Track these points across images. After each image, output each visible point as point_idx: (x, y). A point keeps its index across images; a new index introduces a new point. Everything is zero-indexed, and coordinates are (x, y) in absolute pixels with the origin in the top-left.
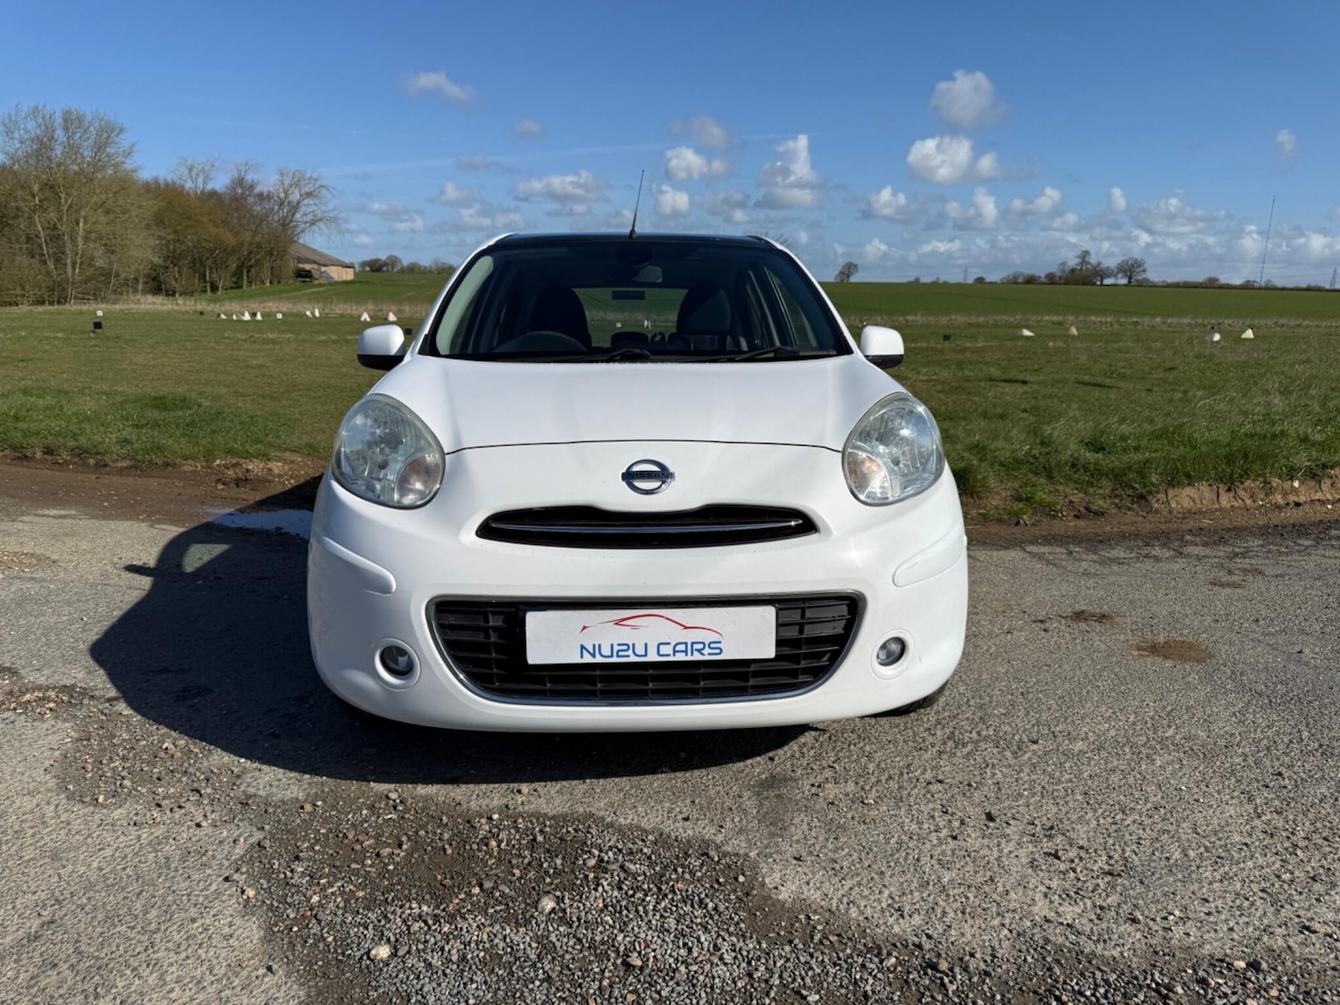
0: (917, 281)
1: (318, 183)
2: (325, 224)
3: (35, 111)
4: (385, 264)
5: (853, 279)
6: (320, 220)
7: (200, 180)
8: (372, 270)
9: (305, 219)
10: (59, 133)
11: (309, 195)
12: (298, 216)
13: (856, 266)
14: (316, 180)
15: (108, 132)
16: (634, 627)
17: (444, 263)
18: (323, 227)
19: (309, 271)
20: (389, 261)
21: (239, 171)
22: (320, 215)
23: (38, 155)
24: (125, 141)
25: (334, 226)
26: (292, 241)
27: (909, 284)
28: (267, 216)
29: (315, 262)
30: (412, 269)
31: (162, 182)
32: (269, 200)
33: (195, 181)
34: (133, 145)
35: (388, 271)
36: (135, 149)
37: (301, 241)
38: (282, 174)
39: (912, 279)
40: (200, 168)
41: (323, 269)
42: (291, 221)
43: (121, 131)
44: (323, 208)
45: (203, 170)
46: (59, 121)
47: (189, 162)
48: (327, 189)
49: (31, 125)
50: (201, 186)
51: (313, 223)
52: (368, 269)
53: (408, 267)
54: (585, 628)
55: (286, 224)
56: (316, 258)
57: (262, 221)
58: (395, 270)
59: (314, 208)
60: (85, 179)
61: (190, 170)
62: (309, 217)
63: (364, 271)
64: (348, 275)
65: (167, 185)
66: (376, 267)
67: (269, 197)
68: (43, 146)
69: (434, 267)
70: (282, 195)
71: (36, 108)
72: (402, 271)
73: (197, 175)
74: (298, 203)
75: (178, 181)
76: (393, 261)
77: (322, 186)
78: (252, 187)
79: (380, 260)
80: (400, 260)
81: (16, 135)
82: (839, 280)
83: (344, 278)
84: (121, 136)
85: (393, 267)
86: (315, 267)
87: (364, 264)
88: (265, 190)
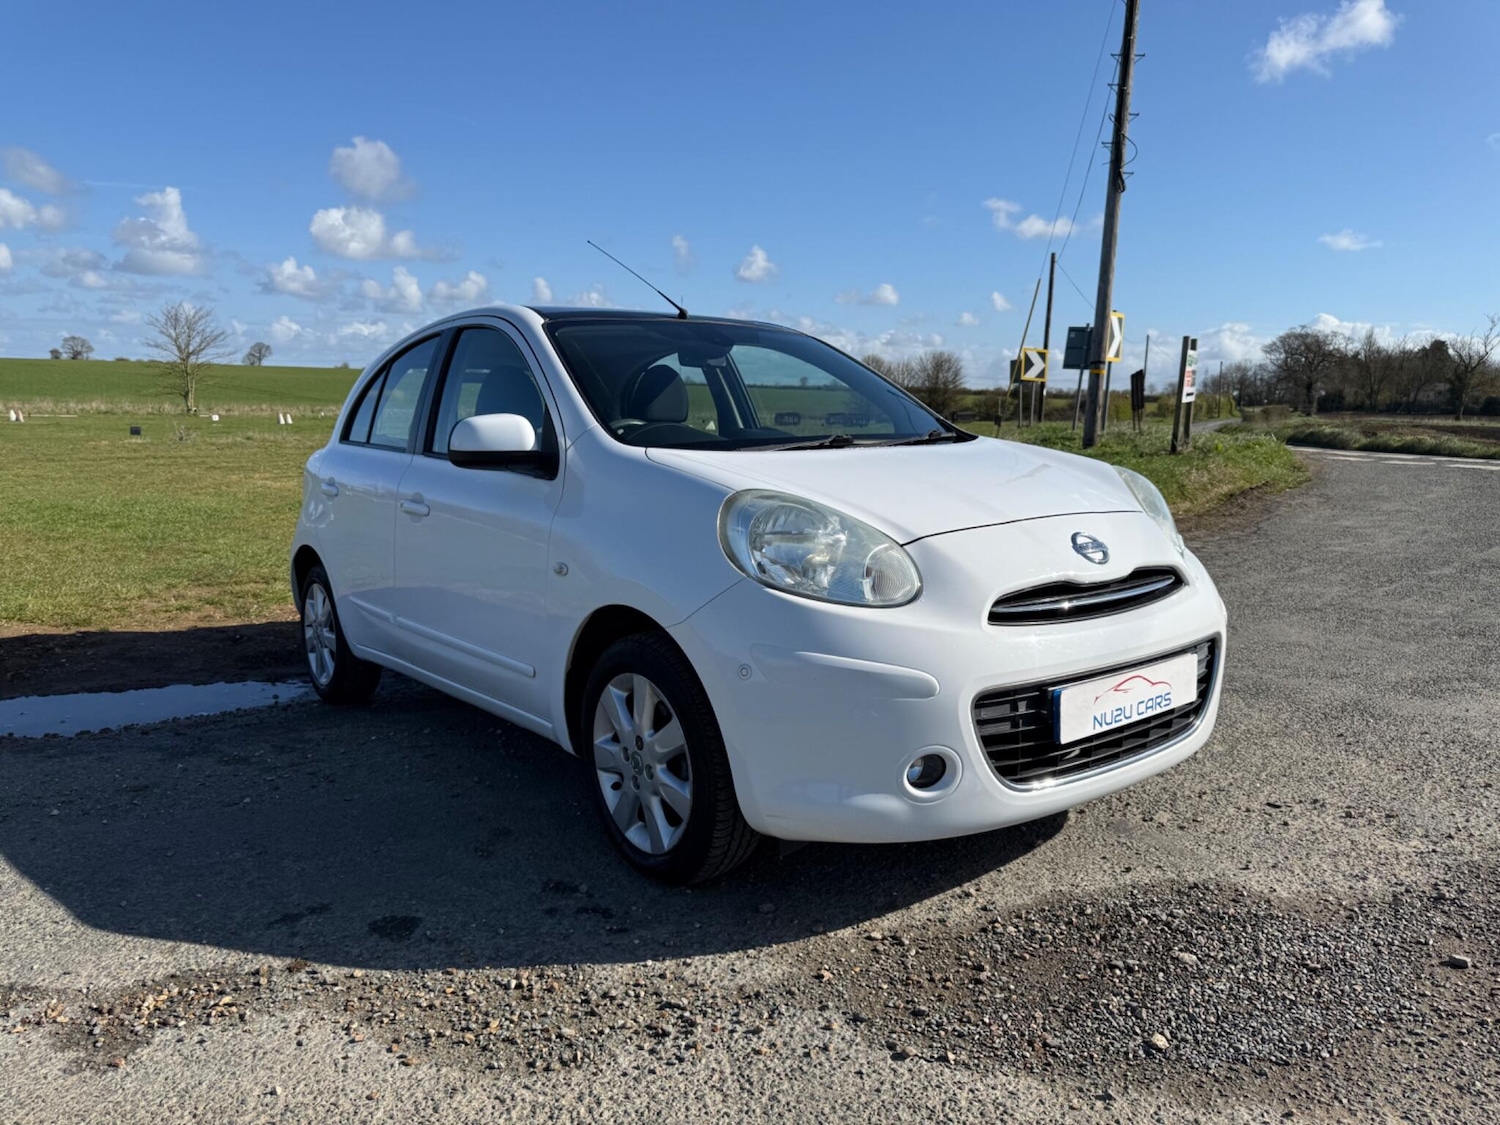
0: (345, 366)
5: (265, 363)
13: (268, 348)
16: (1125, 691)
27: (336, 370)
39: (339, 365)
54: (1097, 698)
82: (248, 363)
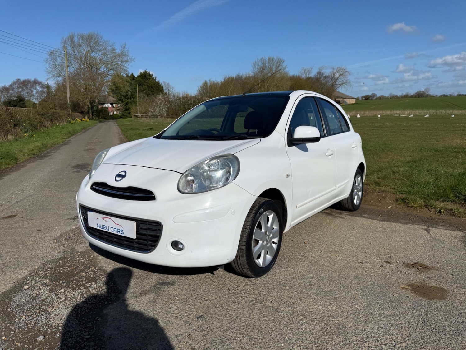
1: (345, 71)
2: (346, 84)
3: (262, 59)
4: (371, 96)
6: (344, 83)
7: (308, 74)
8: (365, 99)
9: (340, 83)
10: (267, 65)
11: (341, 75)
12: (337, 82)
14: (344, 70)
15: (280, 62)
17: (394, 95)
18: (345, 85)
19: (339, 101)
20: (372, 95)
21: (319, 69)
22: (345, 81)
23: (262, 72)
24: (284, 65)
25: (349, 85)
26: (334, 91)
28: (326, 83)
29: (342, 98)
30: (382, 98)
31: (295, 76)
32: (328, 78)
33: (306, 74)
34: (286, 66)
35: (371, 99)
36: (287, 67)
37: (338, 90)
38: (333, 69)
40: (308, 70)
41: (344, 100)
42: (335, 84)
43: (283, 62)
44: (346, 79)
45: (309, 71)
46: (267, 60)
47: (305, 68)
48: (348, 72)
49: (260, 63)
50: (307, 76)
51: (342, 84)
52: (364, 99)
53: (379, 97)
55: (333, 85)
56: (343, 96)
57: (325, 85)
58: (374, 99)
59: (342, 79)
60: (273, 77)
61: (305, 71)
62: (341, 82)
63: (362, 99)
64: (354, 101)
65: (296, 76)
66: (367, 98)
67: (328, 77)
68: (263, 69)
69: (389, 96)
70: (333, 76)
71: (262, 58)
72: (377, 99)
73: (307, 72)
74: (338, 78)
75: (300, 75)
76: (374, 95)
77: (346, 71)
78: (323, 74)
79: (369, 95)
80: (376, 95)
81: (256, 67)
83: (352, 103)
84: (283, 63)
85: (373, 98)
86: (342, 99)
87: (362, 97)
88: (327, 75)
